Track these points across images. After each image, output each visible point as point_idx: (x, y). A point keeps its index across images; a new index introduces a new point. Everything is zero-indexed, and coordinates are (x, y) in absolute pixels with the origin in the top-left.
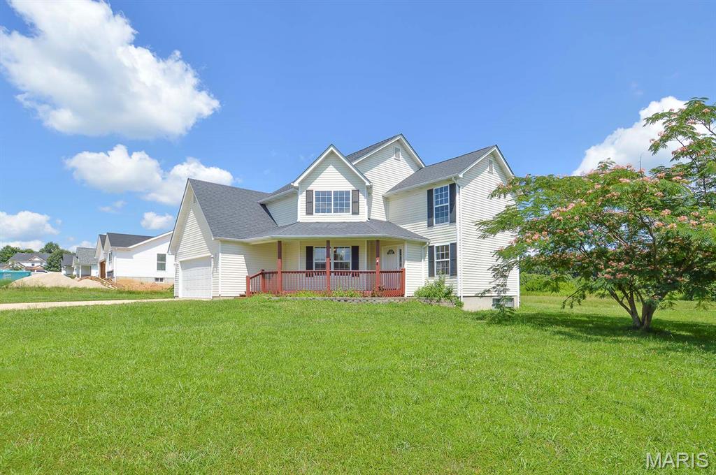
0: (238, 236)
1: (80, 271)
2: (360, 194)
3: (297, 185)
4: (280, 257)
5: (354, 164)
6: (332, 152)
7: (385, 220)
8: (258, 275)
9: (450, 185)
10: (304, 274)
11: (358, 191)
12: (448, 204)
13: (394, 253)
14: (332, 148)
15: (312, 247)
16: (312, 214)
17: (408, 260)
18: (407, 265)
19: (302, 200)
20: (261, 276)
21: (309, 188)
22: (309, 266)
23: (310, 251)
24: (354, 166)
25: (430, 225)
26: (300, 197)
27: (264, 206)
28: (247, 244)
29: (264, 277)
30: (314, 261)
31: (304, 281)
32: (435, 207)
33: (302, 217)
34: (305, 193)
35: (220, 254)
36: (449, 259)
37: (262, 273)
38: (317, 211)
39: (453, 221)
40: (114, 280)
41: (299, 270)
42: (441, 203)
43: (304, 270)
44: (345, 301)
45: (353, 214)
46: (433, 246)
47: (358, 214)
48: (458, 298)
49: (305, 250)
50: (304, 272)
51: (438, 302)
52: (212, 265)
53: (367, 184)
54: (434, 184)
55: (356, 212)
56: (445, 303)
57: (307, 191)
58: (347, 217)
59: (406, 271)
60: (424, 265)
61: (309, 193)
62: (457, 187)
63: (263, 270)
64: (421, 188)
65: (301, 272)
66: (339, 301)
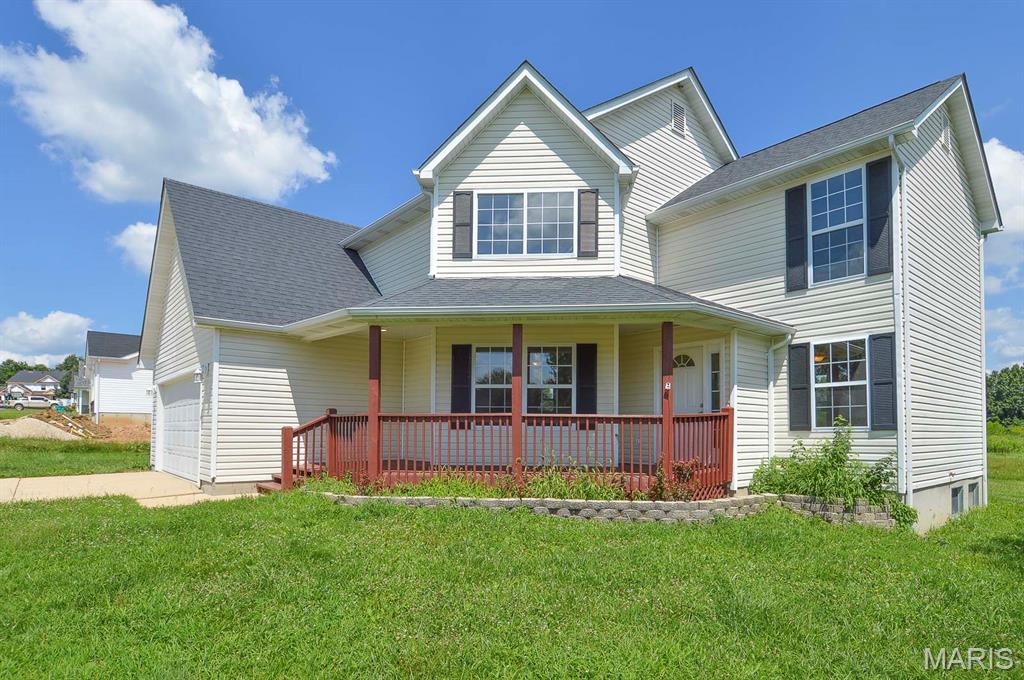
0: (271, 319)
1: (81, 399)
2: (601, 202)
3: (429, 175)
4: (375, 373)
5: (589, 118)
6: (526, 87)
7: (652, 280)
8: (318, 424)
9: (870, 167)
10: (446, 425)
11: (596, 192)
12: (863, 221)
13: (691, 364)
14: (525, 73)
15: (468, 348)
16: (469, 256)
17: (740, 384)
18: (739, 399)
19: (441, 218)
20: (326, 426)
21: (461, 187)
22: (460, 399)
23: (461, 357)
24: (591, 124)
25: (796, 285)
26: (436, 211)
27: (353, 253)
28: (294, 340)
29: (333, 431)
30: (474, 386)
31: (445, 439)
32: (811, 233)
33: (442, 264)
34: (451, 199)
35: (216, 365)
36: (866, 382)
37: (327, 420)
38: (484, 249)
39: (881, 267)
40: (96, 420)
41: (433, 412)
42: (837, 218)
43: (446, 411)
44: (575, 511)
45: (582, 255)
46: (806, 346)
47: (594, 255)
48: (899, 496)
49: (450, 356)
50: (444, 419)
51: (847, 510)
52: (202, 394)
53: (624, 169)
54: (813, 169)
55: (589, 253)
56: (870, 517)
57: (457, 194)
58: (564, 266)
59: (736, 414)
60: (776, 398)
61: (462, 199)
62: (895, 167)
63: (333, 411)
64: (765, 186)
65: (435, 419)
66: (553, 511)
